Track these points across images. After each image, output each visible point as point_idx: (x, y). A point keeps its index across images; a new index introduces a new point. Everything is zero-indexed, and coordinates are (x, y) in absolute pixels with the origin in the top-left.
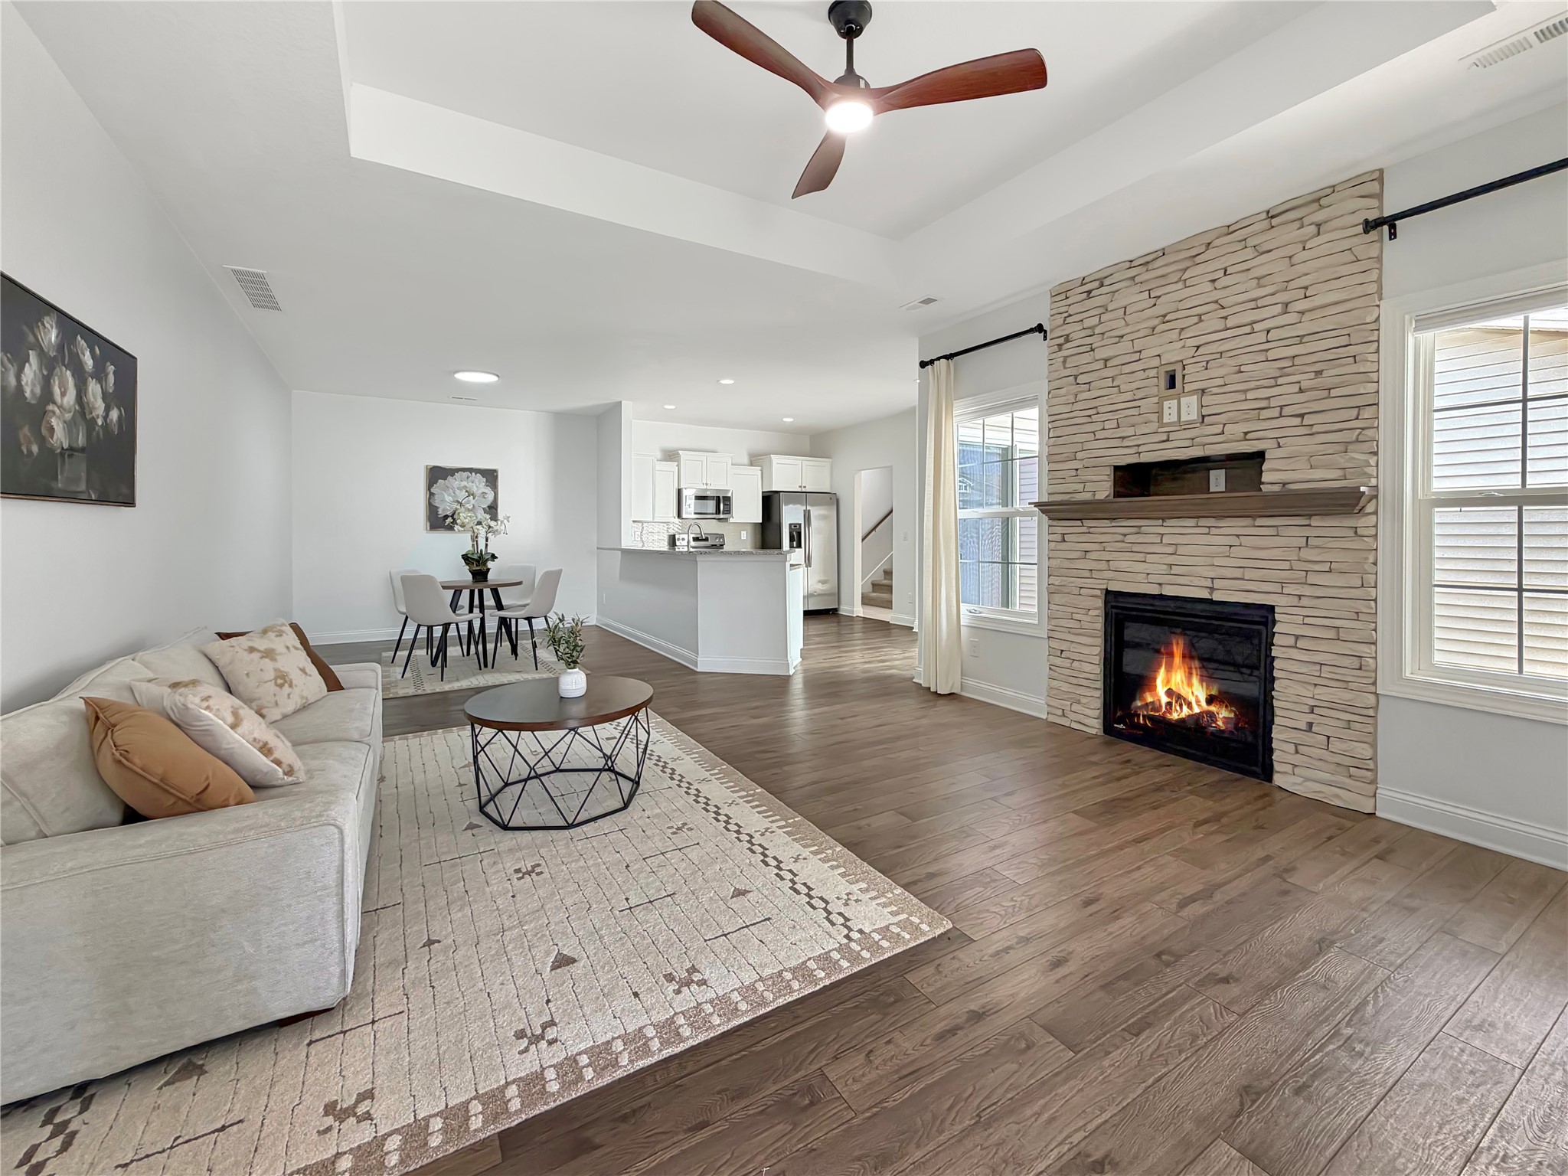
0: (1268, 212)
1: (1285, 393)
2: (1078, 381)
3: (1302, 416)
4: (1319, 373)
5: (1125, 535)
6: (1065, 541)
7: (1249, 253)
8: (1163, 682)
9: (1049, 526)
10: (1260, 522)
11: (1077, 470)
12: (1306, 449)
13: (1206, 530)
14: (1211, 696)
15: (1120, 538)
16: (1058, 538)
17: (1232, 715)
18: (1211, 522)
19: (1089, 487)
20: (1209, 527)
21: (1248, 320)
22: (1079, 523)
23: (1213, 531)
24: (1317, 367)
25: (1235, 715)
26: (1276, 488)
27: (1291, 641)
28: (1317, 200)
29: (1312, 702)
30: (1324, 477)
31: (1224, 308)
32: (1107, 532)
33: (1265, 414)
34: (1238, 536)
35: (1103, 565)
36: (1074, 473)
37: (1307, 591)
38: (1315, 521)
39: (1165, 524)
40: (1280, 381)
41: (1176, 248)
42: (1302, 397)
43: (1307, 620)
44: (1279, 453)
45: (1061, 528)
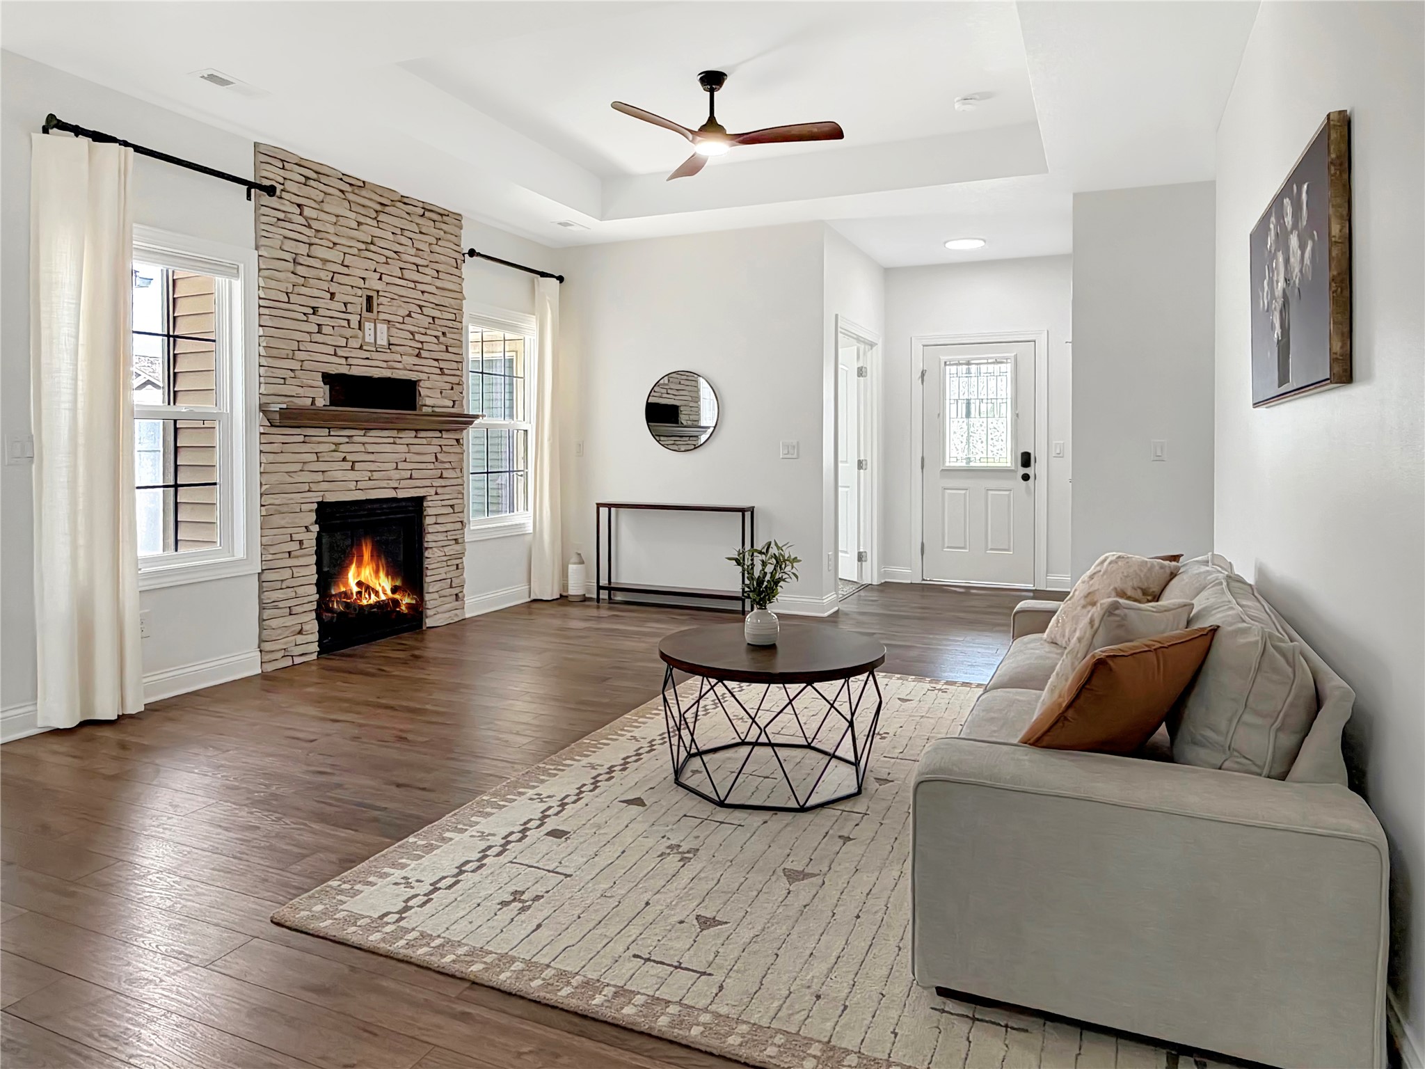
0: (422, 203)
1: (431, 343)
3: (437, 360)
4: (444, 334)
5: (336, 444)
6: (283, 452)
7: (414, 227)
8: (354, 575)
9: (261, 434)
12: (439, 384)
13: (392, 440)
14: (395, 586)
15: (333, 447)
16: (278, 448)
18: (395, 433)
20: (394, 438)
21: (414, 279)
24: (444, 329)
27: (434, 519)
30: (446, 405)
31: (400, 260)
32: (323, 440)
33: (422, 353)
36: (291, 374)
37: (442, 482)
38: (445, 435)
39: (367, 434)
40: (429, 332)
42: (437, 348)
43: (443, 503)
44: (427, 384)
45: (280, 437)
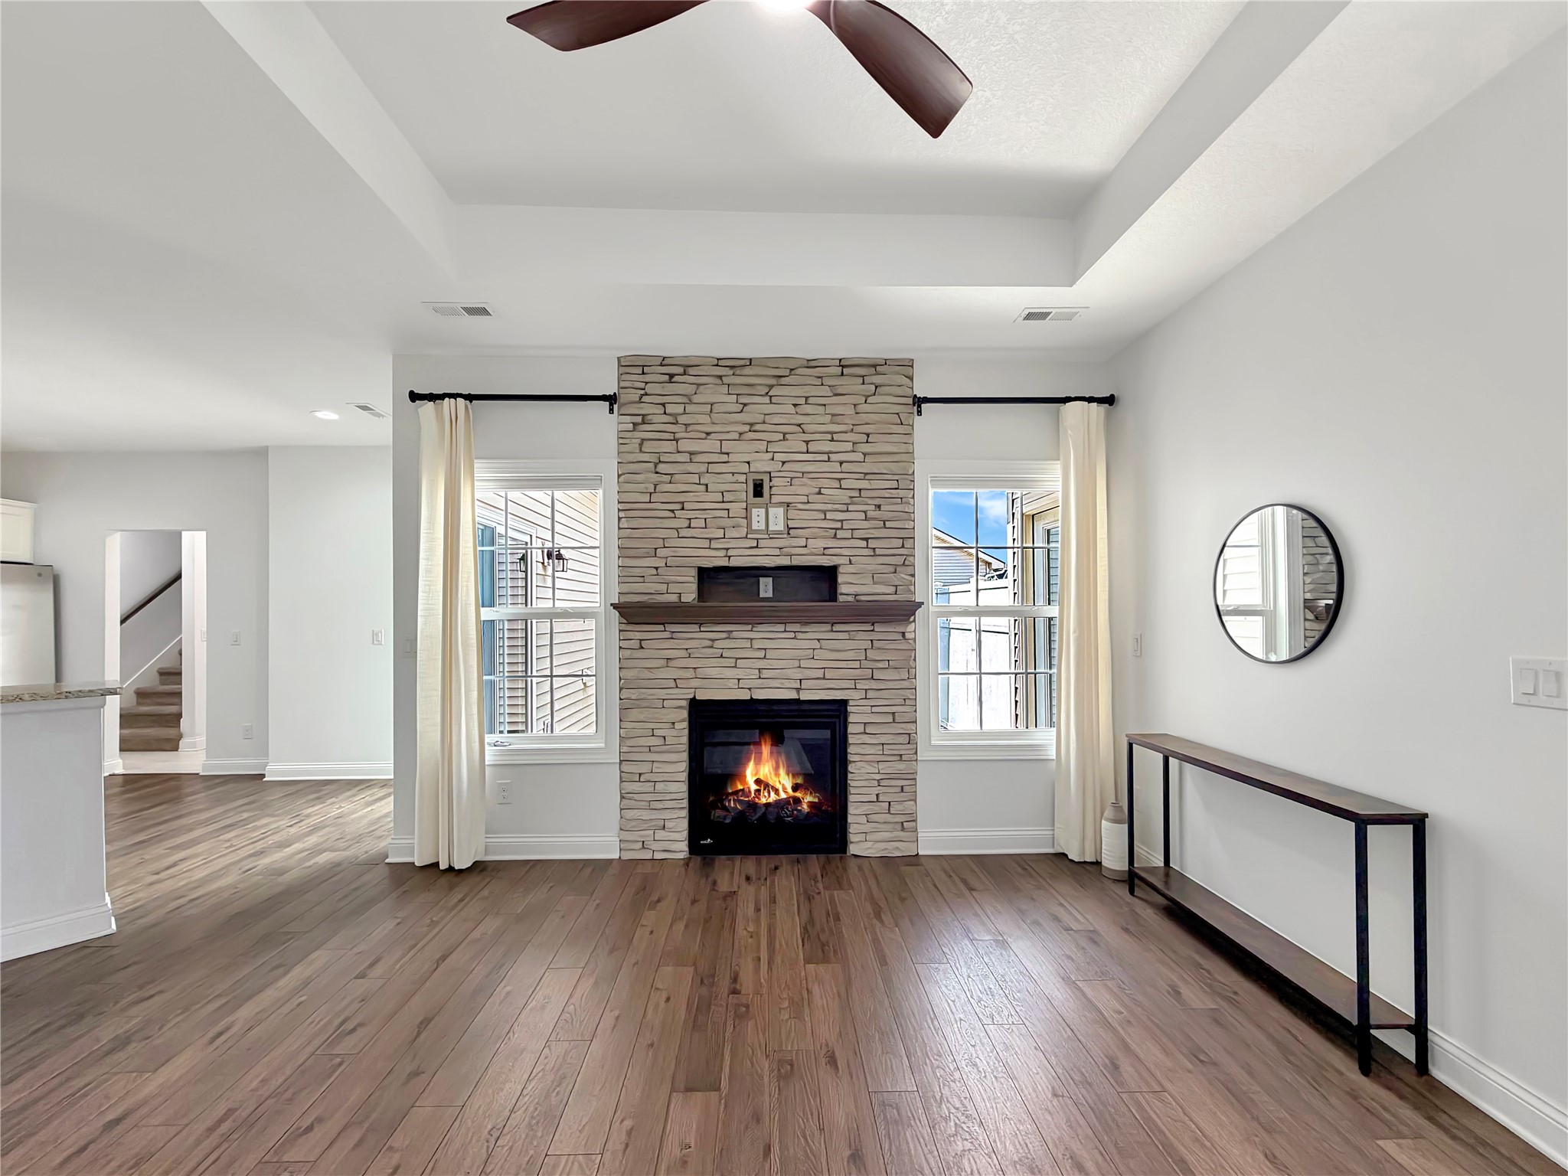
0: (840, 360)
1: (855, 520)
2: (657, 470)
3: (866, 539)
4: (879, 507)
5: (713, 640)
6: (642, 648)
7: (826, 391)
8: (752, 774)
9: (620, 631)
10: (837, 627)
11: (657, 568)
12: (869, 567)
13: (792, 635)
14: (796, 784)
15: (709, 643)
16: (635, 644)
17: (816, 800)
18: (797, 627)
19: (673, 588)
20: (795, 632)
21: (827, 449)
22: (661, 627)
23: (800, 635)
24: (877, 501)
25: (819, 799)
26: (850, 599)
27: (861, 728)
28: (874, 365)
29: (878, 777)
30: (882, 591)
31: (804, 433)
32: (693, 637)
33: (840, 534)
34: (819, 640)
35: (690, 674)
36: (654, 572)
37: (874, 685)
38: (878, 628)
39: (754, 629)
40: (851, 508)
41: (764, 362)
42: (866, 524)
43: (875, 709)
44: (851, 569)
45: (637, 633)
